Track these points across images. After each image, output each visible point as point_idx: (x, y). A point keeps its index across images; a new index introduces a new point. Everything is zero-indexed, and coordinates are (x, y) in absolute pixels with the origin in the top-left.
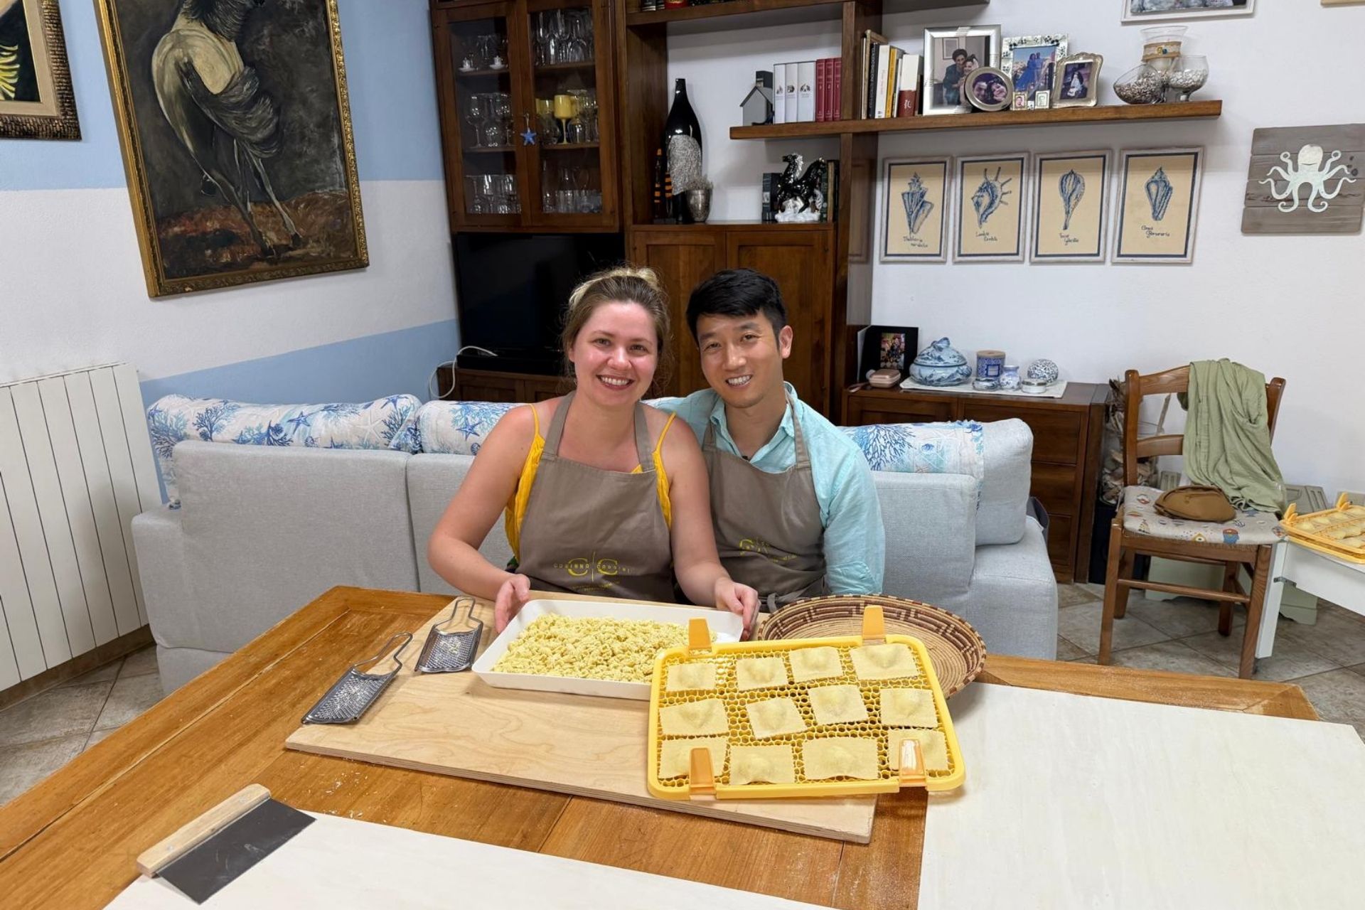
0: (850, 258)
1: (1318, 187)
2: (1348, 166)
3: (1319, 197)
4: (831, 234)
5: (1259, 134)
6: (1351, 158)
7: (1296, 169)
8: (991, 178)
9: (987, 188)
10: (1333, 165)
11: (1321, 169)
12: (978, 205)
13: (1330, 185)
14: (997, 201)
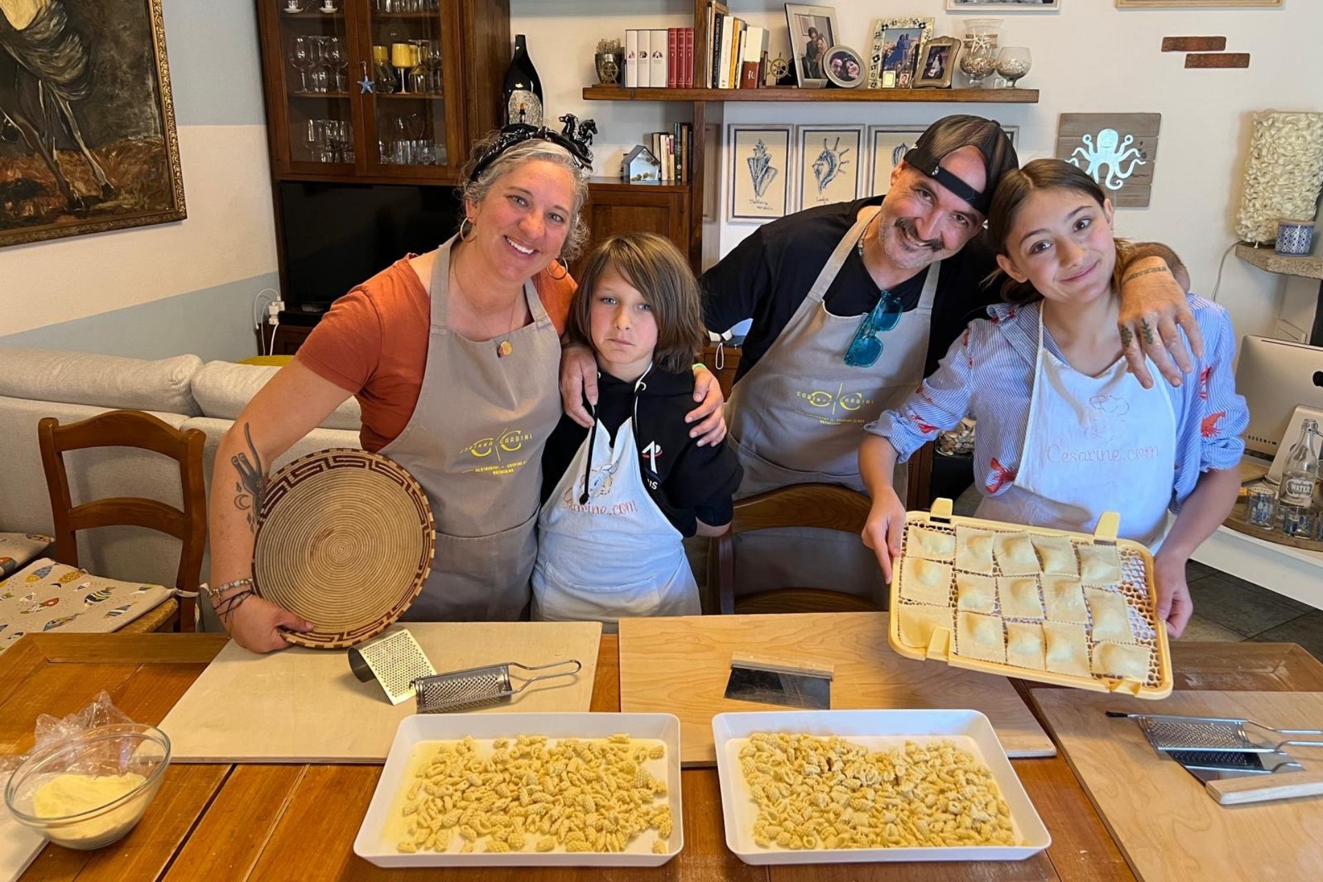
0: (704, 218)
1: (1114, 169)
2: (1140, 150)
3: (1115, 177)
4: (686, 197)
5: (1065, 119)
6: (1141, 143)
7: (1095, 150)
8: (830, 148)
9: (826, 156)
10: (1127, 148)
11: (1117, 151)
12: (818, 172)
13: (1124, 166)
14: (836, 170)
